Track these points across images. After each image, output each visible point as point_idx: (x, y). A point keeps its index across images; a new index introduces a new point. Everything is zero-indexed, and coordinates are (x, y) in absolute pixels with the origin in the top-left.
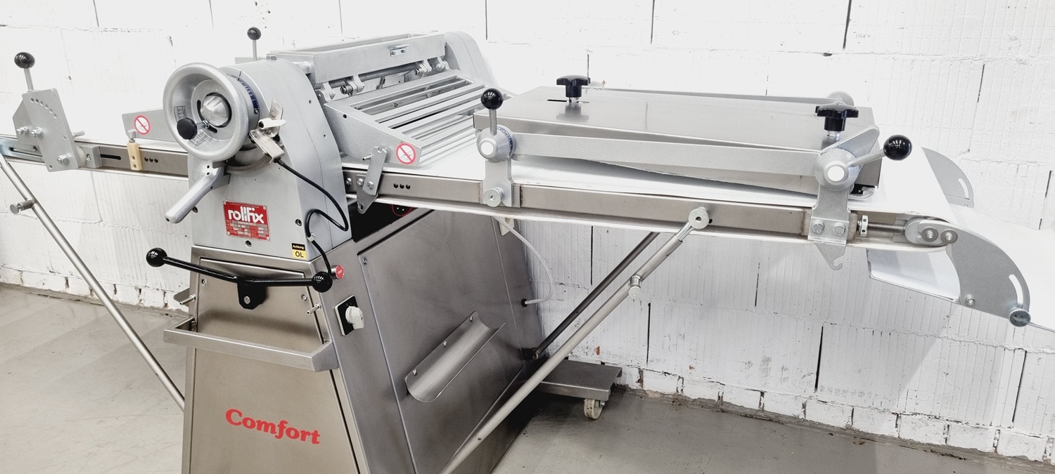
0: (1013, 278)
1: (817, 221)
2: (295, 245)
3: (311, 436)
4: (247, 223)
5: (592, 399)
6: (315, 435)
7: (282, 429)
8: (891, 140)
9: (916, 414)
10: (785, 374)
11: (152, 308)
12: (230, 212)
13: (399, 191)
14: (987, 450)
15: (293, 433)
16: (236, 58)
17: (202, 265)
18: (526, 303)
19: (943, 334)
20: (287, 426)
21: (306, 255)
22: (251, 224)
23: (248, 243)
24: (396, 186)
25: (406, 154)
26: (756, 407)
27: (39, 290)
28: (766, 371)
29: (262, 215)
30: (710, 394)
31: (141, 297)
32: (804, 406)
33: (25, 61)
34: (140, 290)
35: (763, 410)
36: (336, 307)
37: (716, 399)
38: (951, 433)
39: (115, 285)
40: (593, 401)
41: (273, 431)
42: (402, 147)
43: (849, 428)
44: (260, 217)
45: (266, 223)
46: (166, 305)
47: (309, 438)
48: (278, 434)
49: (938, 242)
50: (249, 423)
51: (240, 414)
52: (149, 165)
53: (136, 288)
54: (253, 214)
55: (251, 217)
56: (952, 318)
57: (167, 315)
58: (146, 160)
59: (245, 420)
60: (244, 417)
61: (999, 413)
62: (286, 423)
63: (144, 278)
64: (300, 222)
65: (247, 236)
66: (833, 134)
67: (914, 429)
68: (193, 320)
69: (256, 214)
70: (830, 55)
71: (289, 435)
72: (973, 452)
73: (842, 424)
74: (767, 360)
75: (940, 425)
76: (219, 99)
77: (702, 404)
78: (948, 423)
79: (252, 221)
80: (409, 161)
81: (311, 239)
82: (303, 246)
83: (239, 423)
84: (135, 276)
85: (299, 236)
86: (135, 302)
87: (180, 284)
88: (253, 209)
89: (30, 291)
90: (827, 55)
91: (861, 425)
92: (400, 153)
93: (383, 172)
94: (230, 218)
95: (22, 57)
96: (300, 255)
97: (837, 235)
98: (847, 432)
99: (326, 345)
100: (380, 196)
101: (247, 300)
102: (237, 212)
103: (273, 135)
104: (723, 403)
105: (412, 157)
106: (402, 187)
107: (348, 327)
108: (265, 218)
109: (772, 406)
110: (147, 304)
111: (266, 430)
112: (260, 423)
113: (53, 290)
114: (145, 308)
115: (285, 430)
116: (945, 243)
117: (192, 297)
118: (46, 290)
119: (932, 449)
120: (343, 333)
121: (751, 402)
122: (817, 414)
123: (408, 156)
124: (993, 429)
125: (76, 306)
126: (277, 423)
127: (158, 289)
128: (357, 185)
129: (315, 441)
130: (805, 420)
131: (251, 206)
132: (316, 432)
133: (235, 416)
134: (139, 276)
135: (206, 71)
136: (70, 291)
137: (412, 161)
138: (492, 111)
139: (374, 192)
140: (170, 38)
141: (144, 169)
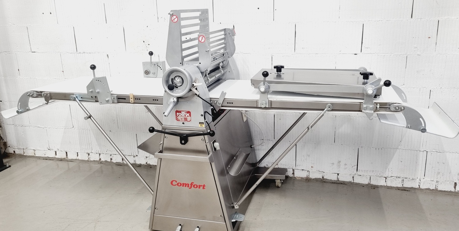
0: (421, 119)
1: (365, 106)
2: (200, 123)
3: (202, 187)
4: (183, 117)
5: (278, 180)
6: (204, 186)
7: (192, 185)
8: (386, 81)
9: (392, 177)
10: (346, 166)
11: (94, 161)
12: (177, 113)
13: (229, 105)
14: (417, 187)
15: (195, 186)
16: (143, 62)
17: (166, 131)
18: (252, 146)
19: (400, 147)
20: (194, 184)
21: (204, 126)
22: (185, 117)
23: (183, 123)
24: (228, 103)
26: (336, 179)
27: (43, 157)
28: (339, 166)
29: (189, 114)
30: (319, 176)
31: (89, 157)
32: (353, 178)
33: (93, 67)
34: (89, 154)
35: (339, 180)
36: (212, 143)
37: (322, 178)
38: (404, 182)
39: (77, 153)
40: (279, 180)
41: (188, 186)
43: (369, 184)
44: (188, 115)
45: (190, 116)
46: (100, 159)
47: (201, 187)
48: (190, 187)
49: (399, 110)
50: (179, 184)
51: (176, 182)
52: (137, 101)
53: (87, 153)
54: (186, 114)
55: (185, 115)
56: (402, 142)
57: (101, 163)
58: (136, 99)
59: (178, 184)
60: (177, 182)
61: (420, 174)
62: (193, 183)
63: (91, 149)
64: (202, 115)
65: (183, 121)
66: (366, 80)
67: (392, 182)
68: (161, 150)
70: (356, 54)
71: (194, 186)
72: (412, 188)
73: (367, 183)
74: (339, 162)
75: (400, 180)
76: (180, 78)
77: (317, 180)
78: (403, 179)
79: (185, 116)
81: (206, 120)
82: (203, 123)
83: (176, 185)
84: (87, 149)
85: (202, 119)
86: (87, 159)
88: (186, 112)
89: (39, 158)
90: (355, 54)
91: (373, 182)
93: (224, 99)
94: (177, 115)
95: (93, 66)
96: (202, 126)
97: (371, 109)
98: (369, 185)
99: (210, 155)
100: (222, 106)
101: (183, 142)
103: (195, 88)
104: (324, 179)
106: (230, 103)
107: (215, 149)
108: (190, 115)
109: (342, 179)
110: (92, 160)
111: (186, 186)
112: (183, 184)
113: (49, 157)
114: (91, 161)
115: (193, 185)
116: (401, 110)
117: (161, 142)
118: (46, 157)
119: (398, 189)
120: (214, 151)
121: (334, 178)
122: (358, 180)
124: (418, 180)
125: (60, 163)
126: (190, 183)
127: (97, 153)
128: (214, 103)
129: (204, 188)
130: (354, 183)
131: (185, 111)
132: (204, 185)
133: (174, 183)
134: (89, 149)
136: (57, 157)
138: (265, 78)
139: (220, 105)
140: (108, 55)
141: (135, 102)
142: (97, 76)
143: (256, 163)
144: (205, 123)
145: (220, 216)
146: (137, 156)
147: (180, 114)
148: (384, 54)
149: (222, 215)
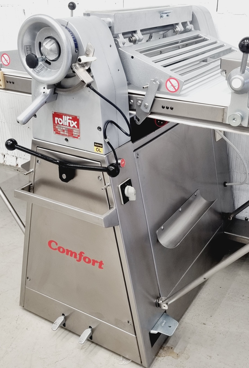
2: (96, 143)
3: (98, 264)
4: (66, 127)
6: (101, 263)
7: (81, 257)
12: (56, 119)
13: (165, 111)
15: (87, 260)
17: (38, 151)
18: (227, 184)
20: (84, 255)
21: (102, 150)
22: (69, 128)
23: (67, 140)
24: (163, 107)
25: (172, 85)
29: (76, 122)
31: (5, 159)
34: (4, 156)
36: (120, 186)
41: (75, 257)
42: (171, 80)
44: (75, 124)
45: (78, 127)
46: (17, 165)
47: (97, 265)
48: (78, 259)
50: (61, 250)
51: (57, 244)
53: (2, 154)
54: (70, 121)
55: (69, 123)
58: (8, 82)
59: (59, 248)
60: (58, 246)
62: (84, 253)
64: (100, 128)
65: (66, 135)
68: (31, 184)
69: (73, 122)
71: (85, 260)
76: (53, 41)
79: (69, 126)
80: (174, 90)
81: (107, 140)
82: (102, 144)
83: (56, 249)
85: (99, 137)
86: (2, 162)
88: (71, 118)
92: (169, 84)
93: (156, 97)
94: (56, 123)
96: (99, 150)
99: (112, 210)
100: (152, 113)
101: (64, 176)
102: (61, 119)
103: (87, 68)
105: (176, 88)
106: (167, 108)
107: (126, 199)
108: (78, 125)
111: (71, 255)
112: (68, 251)
114: (7, 165)
115: (82, 257)
117: (31, 170)
120: (123, 203)
123: (174, 87)
126: (78, 253)
128: (137, 105)
129: (100, 267)
131: (69, 116)
132: (101, 262)
133: (53, 245)
135: (45, 20)
137: (176, 90)
139: (148, 111)
141: (6, 88)
143: (229, 213)
144: (105, 146)
145: (127, 322)
149: (131, 321)
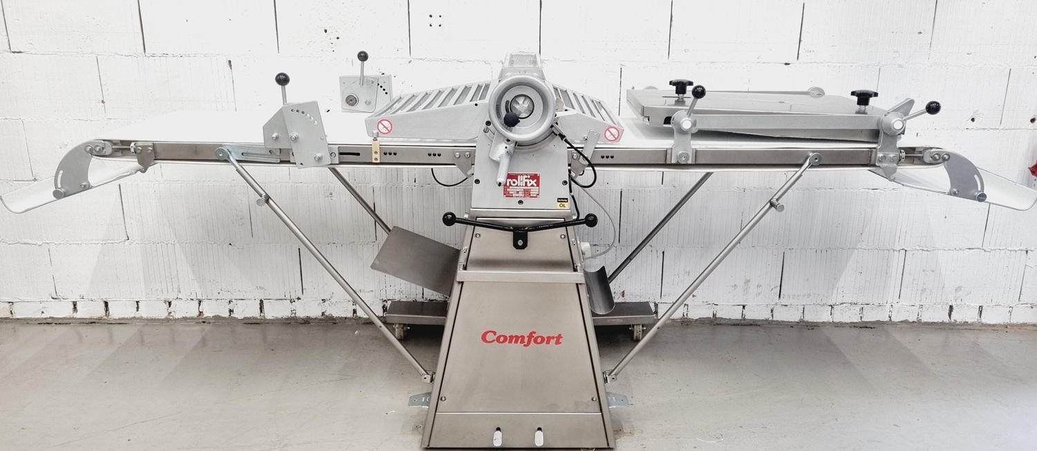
0: (976, 176)
2: (561, 199)
3: (555, 339)
4: (522, 188)
5: (639, 325)
6: (559, 337)
7: (531, 339)
9: (842, 304)
10: (760, 290)
11: (185, 319)
12: (508, 180)
13: (604, 161)
14: (886, 320)
15: (539, 340)
17: (477, 221)
19: (859, 246)
20: (535, 335)
21: (566, 205)
22: (525, 188)
23: (520, 202)
24: (603, 157)
25: (612, 134)
26: (739, 317)
27: (36, 319)
28: (746, 290)
29: (535, 180)
30: (708, 314)
31: (170, 310)
32: (772, 311)
33: (283, 80)
34: (170, 304)
35: (744, 319)
37: (712, 317)
38: (864, 313)
39: (137, 302)
40: (641, 326)
41: (522, 342)
42: (610, 129)
43: (802, 321)
44: (533, 182)
45: (538, 185)
46: (201, 313)
47: (553, 341)
48: (526, 343)
49: (940, 161)
50: (502, 339)
51: (495, 333)
52: (388, 159)
53: (165, 302)
54: (528, 181)
55: (526, 182)
57: (204, 322)
58: (385, 154)
59: (498, 339)
60: (497, 335)
61: (892, 296)
62: (535, 333)
63: (176, 290)
64: (566, 182)
65: (521, 197)
66: (863, 107)
67: (842, 314)
68: (464, 265)
69: (531, 180)
70: (789, 64)
71: (536, 341)
72: (878, 322)
73: (797, 320)
74: (747, 282)
75: (858, 308)
77: (702, 322)
78: (862, 306)
79: (526, 185)
81: (571, 194)
82: (567, 199)
83: (493, 341)
84: (165, 290)
85: (564, 192)
86: (164, 315)
87: (219, 291)
89: (26, 322)
90: (786, 64)
91: (810, 318)
92: (608, 134)
93: (595, 148)
94: (508, 185)
95: (282, 77)
96: (563, 206)
97: (892, 160)
98: (801, 324)
101: (519, 243)
102: (515, 180)
104: (716, 318)
105: (617, 136)
106: (608, 157)
108: (538, 183)
109: (750, 315)
110: (177, 316)
111: (516, 342)
112: (511, 337)
113: (55, 317)
114: (175, 320)
115: (533, 339)
116: (944, 160)
117: (466, 247)
118: (45, 319)
119: (853, 325)
121: (736, 315)
122: (782, 315)
123: (614, 136)
124: (888, 305)
125: (85, 331)
126: (526, 334)
127: (192, 300)
128: (573, 159)
130: (773, 321)
131: (527, 175)
132: (560, 335)
133: (490, 337)
134: (170, 290)
136: (78, 315)
137: (616, 139)
139: (587, 163)
140: (230, 62)
141: (382, 161)
142: (292, 99)
144: (571, 202)
145: (590, 400)
146: (299, 299)
147: (514, 183)
148: (838, 65)
149: (595, 398)
